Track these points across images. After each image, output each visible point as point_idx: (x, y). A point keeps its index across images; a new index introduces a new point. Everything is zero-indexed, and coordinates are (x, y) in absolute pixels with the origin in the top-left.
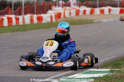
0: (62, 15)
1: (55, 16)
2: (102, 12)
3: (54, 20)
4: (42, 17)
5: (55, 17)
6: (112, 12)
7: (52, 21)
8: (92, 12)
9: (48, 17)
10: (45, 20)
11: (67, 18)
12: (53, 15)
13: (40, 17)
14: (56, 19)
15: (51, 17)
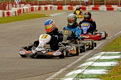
0: (22, 11)
1: (18, 11)
2: (46, 8)
3: (17, 15)
4: (10, 12)
5: (18, 13)
6: (52, 9)
7: (16, 15)
8: (39, 9)
9: (13, 12)
10: (12, 14)
11: (25, 13)
12: (17, 11)
13: (8, 12)
14: (18, 14)
15: (15, 12)
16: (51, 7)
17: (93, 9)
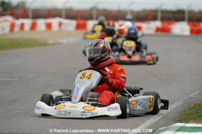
8: (33, 27)
16: (60, 24)
17: (158, 30)
